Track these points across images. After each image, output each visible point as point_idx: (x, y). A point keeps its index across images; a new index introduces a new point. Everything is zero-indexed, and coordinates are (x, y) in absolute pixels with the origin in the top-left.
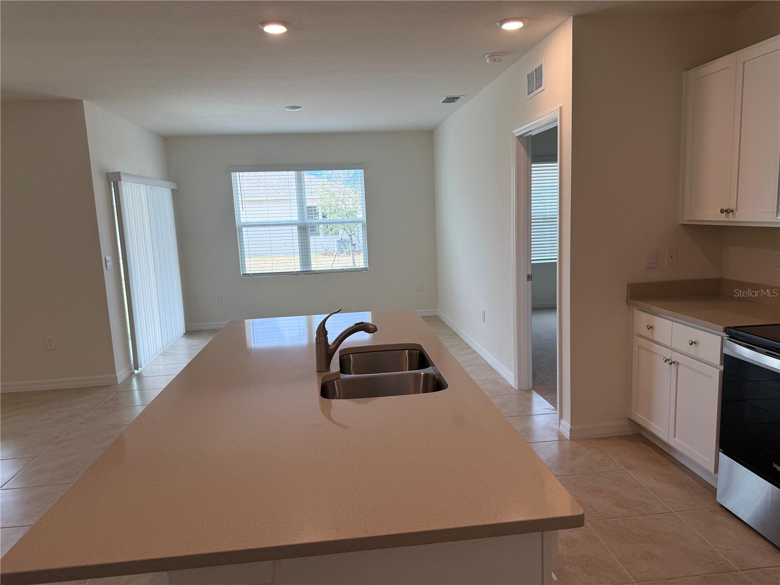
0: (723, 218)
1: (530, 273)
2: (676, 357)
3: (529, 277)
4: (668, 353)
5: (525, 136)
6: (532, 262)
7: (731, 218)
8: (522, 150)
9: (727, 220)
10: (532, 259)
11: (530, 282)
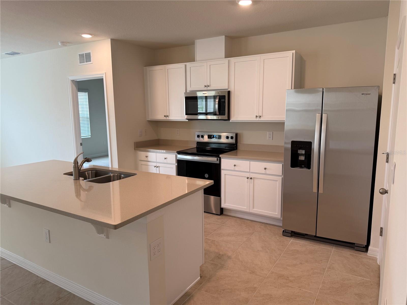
0: (165, 118)
1: (81, 142)
2: (158, 165)
3: (81, 144)
4: (155, 164)
5: (75, 80)
6: (82, 138)
7: (168, 118)
8: (74, 86)
9: (166, 119)
10: (82, 136)
11: (82, 146)
